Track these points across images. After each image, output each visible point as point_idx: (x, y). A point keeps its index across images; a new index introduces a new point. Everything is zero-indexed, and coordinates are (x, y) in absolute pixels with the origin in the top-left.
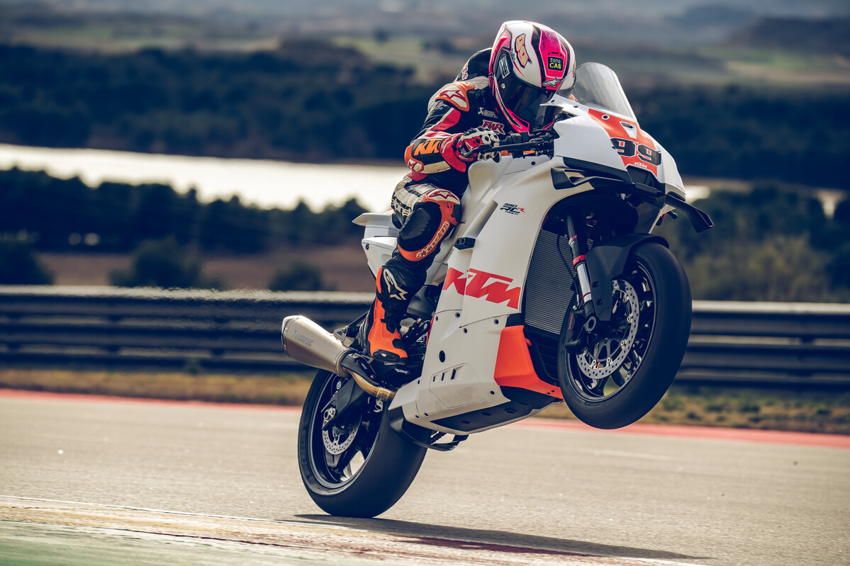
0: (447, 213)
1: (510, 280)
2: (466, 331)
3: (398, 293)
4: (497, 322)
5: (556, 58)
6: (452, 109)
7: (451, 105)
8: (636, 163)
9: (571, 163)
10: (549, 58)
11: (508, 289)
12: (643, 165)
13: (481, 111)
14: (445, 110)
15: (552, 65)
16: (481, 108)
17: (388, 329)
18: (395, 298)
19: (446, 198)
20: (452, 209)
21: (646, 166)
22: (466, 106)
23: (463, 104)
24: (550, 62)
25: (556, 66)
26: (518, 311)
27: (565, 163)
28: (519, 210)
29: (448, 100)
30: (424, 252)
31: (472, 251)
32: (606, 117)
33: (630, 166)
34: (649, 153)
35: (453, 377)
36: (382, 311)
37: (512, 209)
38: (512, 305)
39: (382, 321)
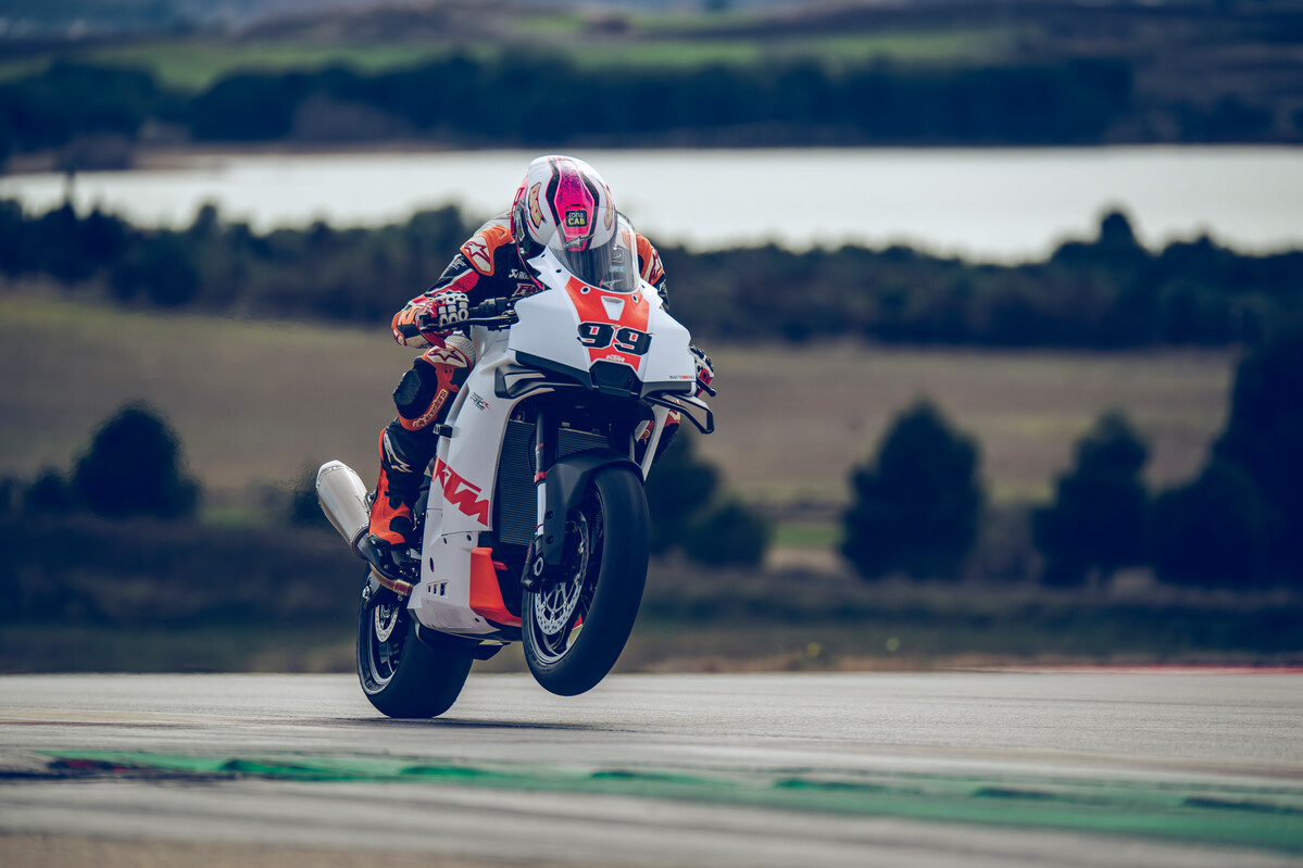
0: (444, 378)
1: (479, 490)
2: (445, 541)
3: (399, 465)
4: (469, 538)
6: (470, 270)
7: (469, 264)
8: (608, 357)
9: (525, 361)
11: (477, 501)
12: (620, 358)
13: (513, 274)
14: (462, 269)
16: (513, 271)
17: (390, 503)
18: (396, 469)
19: (445, 359)
20: (451, 375)
21: (623, 359)
22: (489, 270)
23: (485, 267)
25: (577, 221)
26: (488, 528)
27: (518, 361)
28: (484, 406)
29: (468, 257)
30: (422, 422)
31: (449, 441)
32: (585, 290)
33: (598, 362)
34: (634, 337)
35: (442, 593)
36: (385, 482)
37: (478, 401)
38: (482, 520)
39: (386, 494)
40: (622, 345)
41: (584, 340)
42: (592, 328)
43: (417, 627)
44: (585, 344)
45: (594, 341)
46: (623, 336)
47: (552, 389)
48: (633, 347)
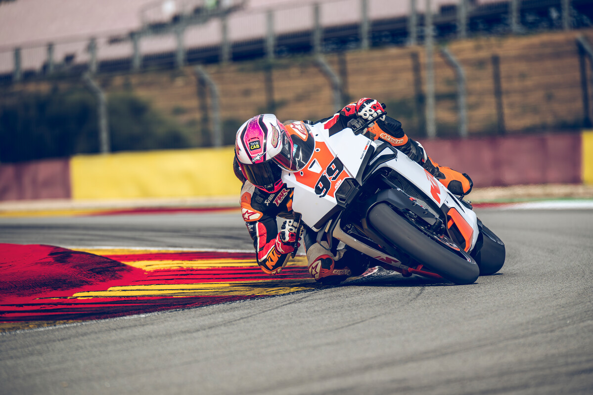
7: (253, 223)
16: (265, 202)
25: (255, 147)
34: (333, 167)
40: (334, 176)
41: (322, 194)
44: (324, 196)
45: (325, 189)
46: (330, 172)
47: (340, 220)
48: (338, 171)
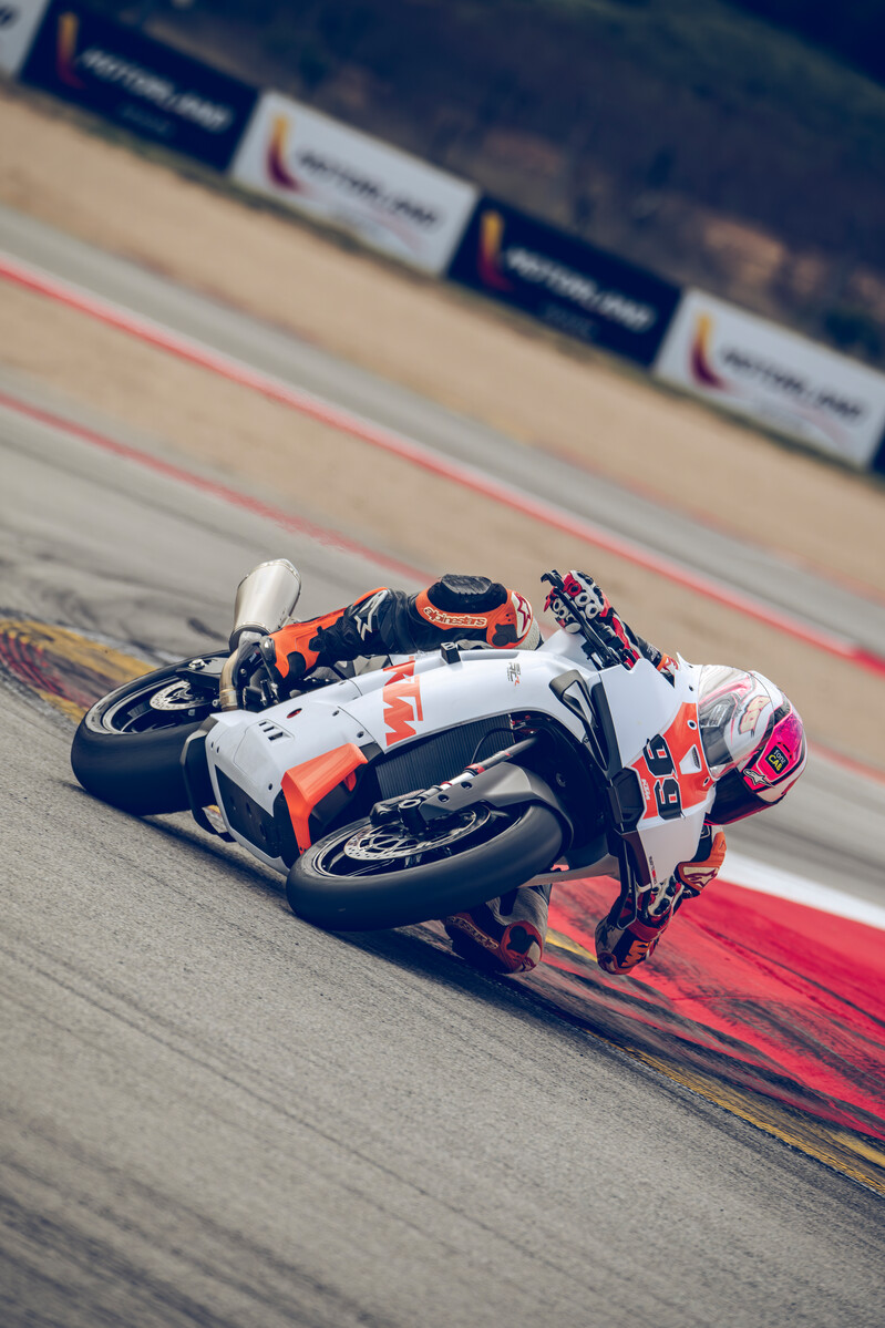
1: (420, 718)
2: (336, 714)
4: (361, 734)
5: (782, 755)
8: (644, 781)
9: (597, 696)
10: (776, 748)
11: (408, 723)
12: (648, 793)
15: (773, 759)
17: (312, 640)
18: (356, 623)
20: (506, 622)
21: (648, 798)
24: (772, 753)
25: (776, 763)
26: (384, 748)
27: (593, 688)
28: (515, 679)
30: (434, 615)
31: (443, 665)
32: (692, 725)
33: (634, 773)
34: (672, 798)
35: (272, 738)
36: (332, 621)
37: (514, 671)
38: (390, 737)
39: (319, 629)
40: (661, 790)
41: (649, 748)
42: (663, 750)
43: (198, 734)
44: (644, 750)
45: (652, 758)
46: (671, 787)
48: (663, 803)
